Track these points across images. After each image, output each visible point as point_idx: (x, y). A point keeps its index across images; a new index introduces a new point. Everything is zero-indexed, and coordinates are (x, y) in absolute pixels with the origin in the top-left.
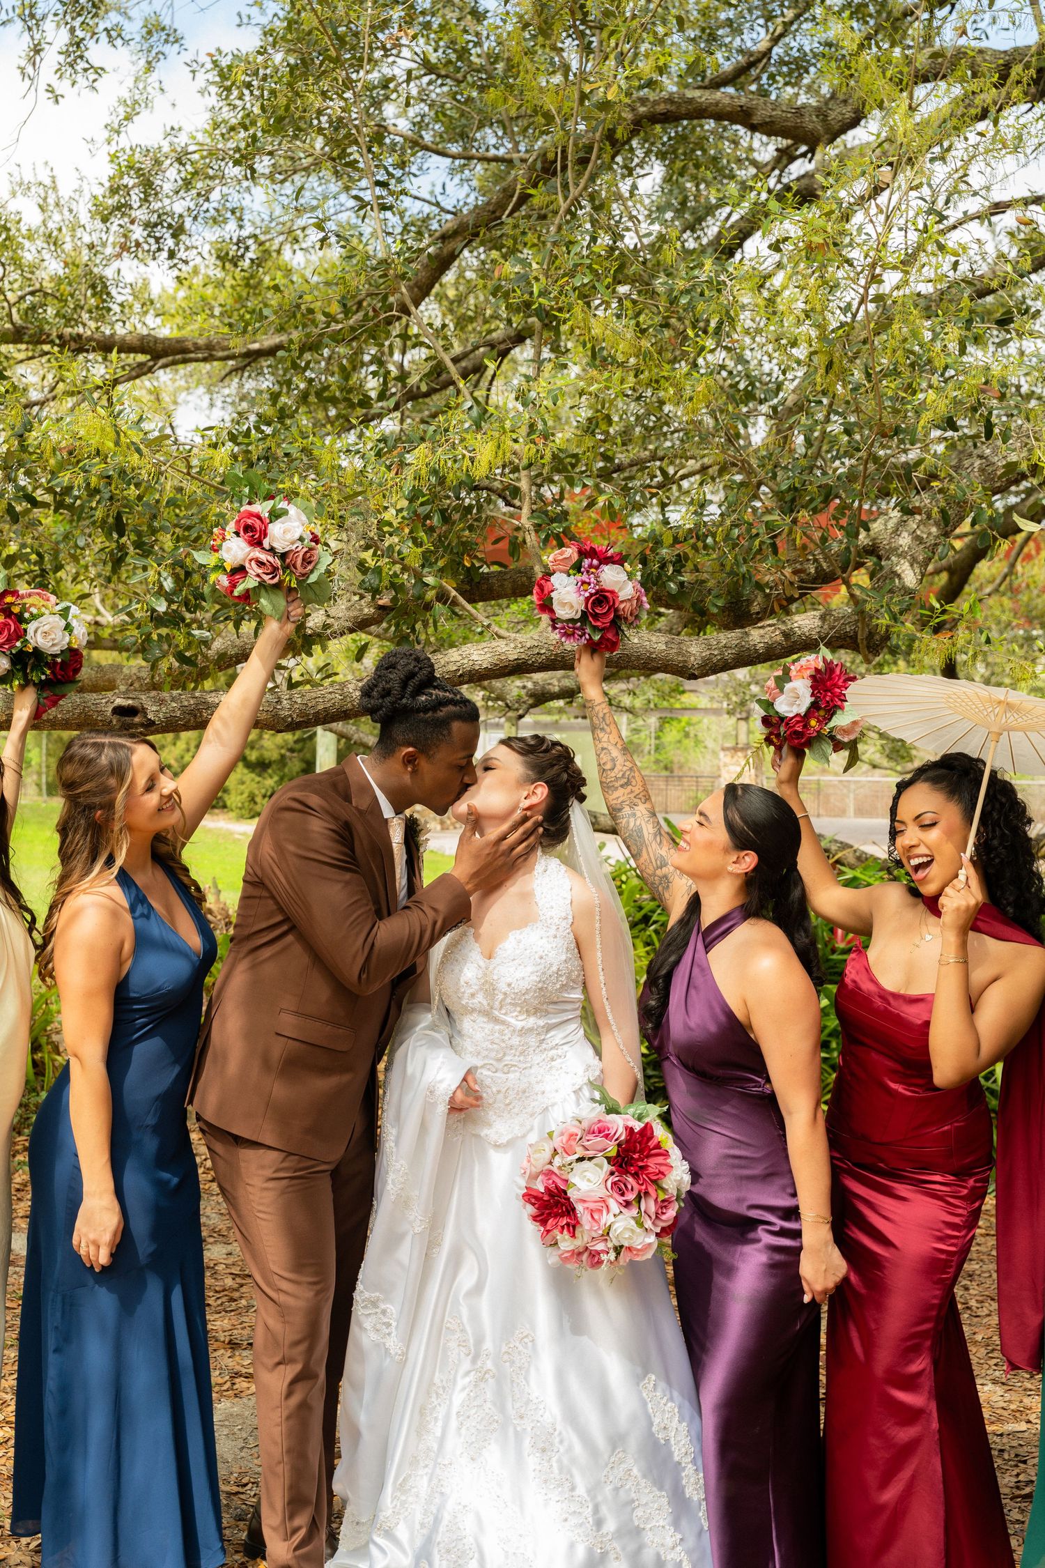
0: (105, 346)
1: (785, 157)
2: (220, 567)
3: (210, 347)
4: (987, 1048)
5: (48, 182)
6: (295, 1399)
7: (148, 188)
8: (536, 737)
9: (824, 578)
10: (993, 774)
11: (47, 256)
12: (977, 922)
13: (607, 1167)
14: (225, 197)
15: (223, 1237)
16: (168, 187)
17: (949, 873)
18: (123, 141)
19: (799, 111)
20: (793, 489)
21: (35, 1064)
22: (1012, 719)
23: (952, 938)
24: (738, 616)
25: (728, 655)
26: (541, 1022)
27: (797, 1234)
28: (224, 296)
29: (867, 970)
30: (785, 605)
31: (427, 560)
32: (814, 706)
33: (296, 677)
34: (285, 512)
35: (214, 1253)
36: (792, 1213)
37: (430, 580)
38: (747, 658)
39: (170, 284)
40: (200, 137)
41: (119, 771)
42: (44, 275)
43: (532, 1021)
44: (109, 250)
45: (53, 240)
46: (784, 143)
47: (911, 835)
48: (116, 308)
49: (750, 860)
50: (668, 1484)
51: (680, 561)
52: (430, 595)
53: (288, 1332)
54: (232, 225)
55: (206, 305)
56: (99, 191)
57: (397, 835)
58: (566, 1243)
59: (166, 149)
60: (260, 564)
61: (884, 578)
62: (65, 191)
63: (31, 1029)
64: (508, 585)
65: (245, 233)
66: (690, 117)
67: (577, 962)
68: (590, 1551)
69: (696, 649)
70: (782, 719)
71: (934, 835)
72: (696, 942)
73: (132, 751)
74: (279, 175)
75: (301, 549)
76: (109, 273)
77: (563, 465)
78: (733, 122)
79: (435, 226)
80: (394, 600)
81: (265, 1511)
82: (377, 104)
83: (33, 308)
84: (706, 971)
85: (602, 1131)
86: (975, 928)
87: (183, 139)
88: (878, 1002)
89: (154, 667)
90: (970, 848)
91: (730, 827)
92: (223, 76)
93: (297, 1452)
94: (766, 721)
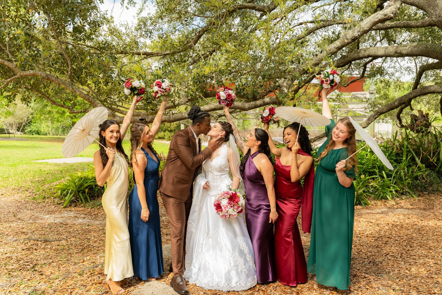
0: (139, 54)
1: (262, 15)
2: (153, 92)
3: (157, 54)
4: (301, 175)
5: (127, 24)
6: (178, 243)
7: (145, 24)
8: (225, 122)
9: (270, 91)
10: (302, 126)
11: (127, 38)
12: (299, 152)
13: (228, 200)
14: (159, 26)
15: (164, 215)
16: (149, 24)
17: (293, 143)
18: (140, 16)
19: (264, 7)
20: (264, 75)
21: (130, 185)
22: (305, 115)
23: (294, 155)
24: (255, 99)
25: (253, 106)
26: (220, 174)
27: (270, 210)
28: (160, 44)
29: (280, 162)
30: (263, 97)
31: (197, 90)
32: (269, 114)
33: (173, 113)
34: (165, 81)
35: (163, 218)
36: (269, 206)
37: (197, 94)
38: (256, 107)
39: (150, 43)
40: (154, 15)
41: (142, 130)
42: (127, 41)
43: (219, 173)
44: (138, 36)
45: (128, 35)
46: (261, 13)
47: (286, 136)
48: (140, 47)
49: (260, 142)
50: (243, 257)
51: (244, 89)
52: (198, 96)
53: (177, 232)
54: (161, 31)
55: (157, 46)
56: (136, 26)
57: (197, 141)
58: (221, 214)
59: (148, 17)
60: (161, 91)
61: (281, 91)
62: (130, 26)
63: (129, 179)
64: (212, 95)
65: (163, 32)
66: (244, 8)
67: (228, 163)
68: (229, 269)
69: (247, 105)
70: (264, 117)
71: (290, 136)
72: (250, 157)
73: (145, 127)
74: (170, 21)
75: (168, 88)
76: (138, 40)
77: (221, 72)
78: (253, 9)
79: (198, 30)
80: (191, 98)
81: (173, 263)
82: (187, 8)
83: (125, 48)
84: (252, 162)
85: (227, 193)
86: (298, 153)
87: (151, 15)
88: (281, 167)
89: (147, 112)
90: (297, 139)
91: (256, 136)
92: (158, 3)
93: (179, 252)
94: (262, 118)
